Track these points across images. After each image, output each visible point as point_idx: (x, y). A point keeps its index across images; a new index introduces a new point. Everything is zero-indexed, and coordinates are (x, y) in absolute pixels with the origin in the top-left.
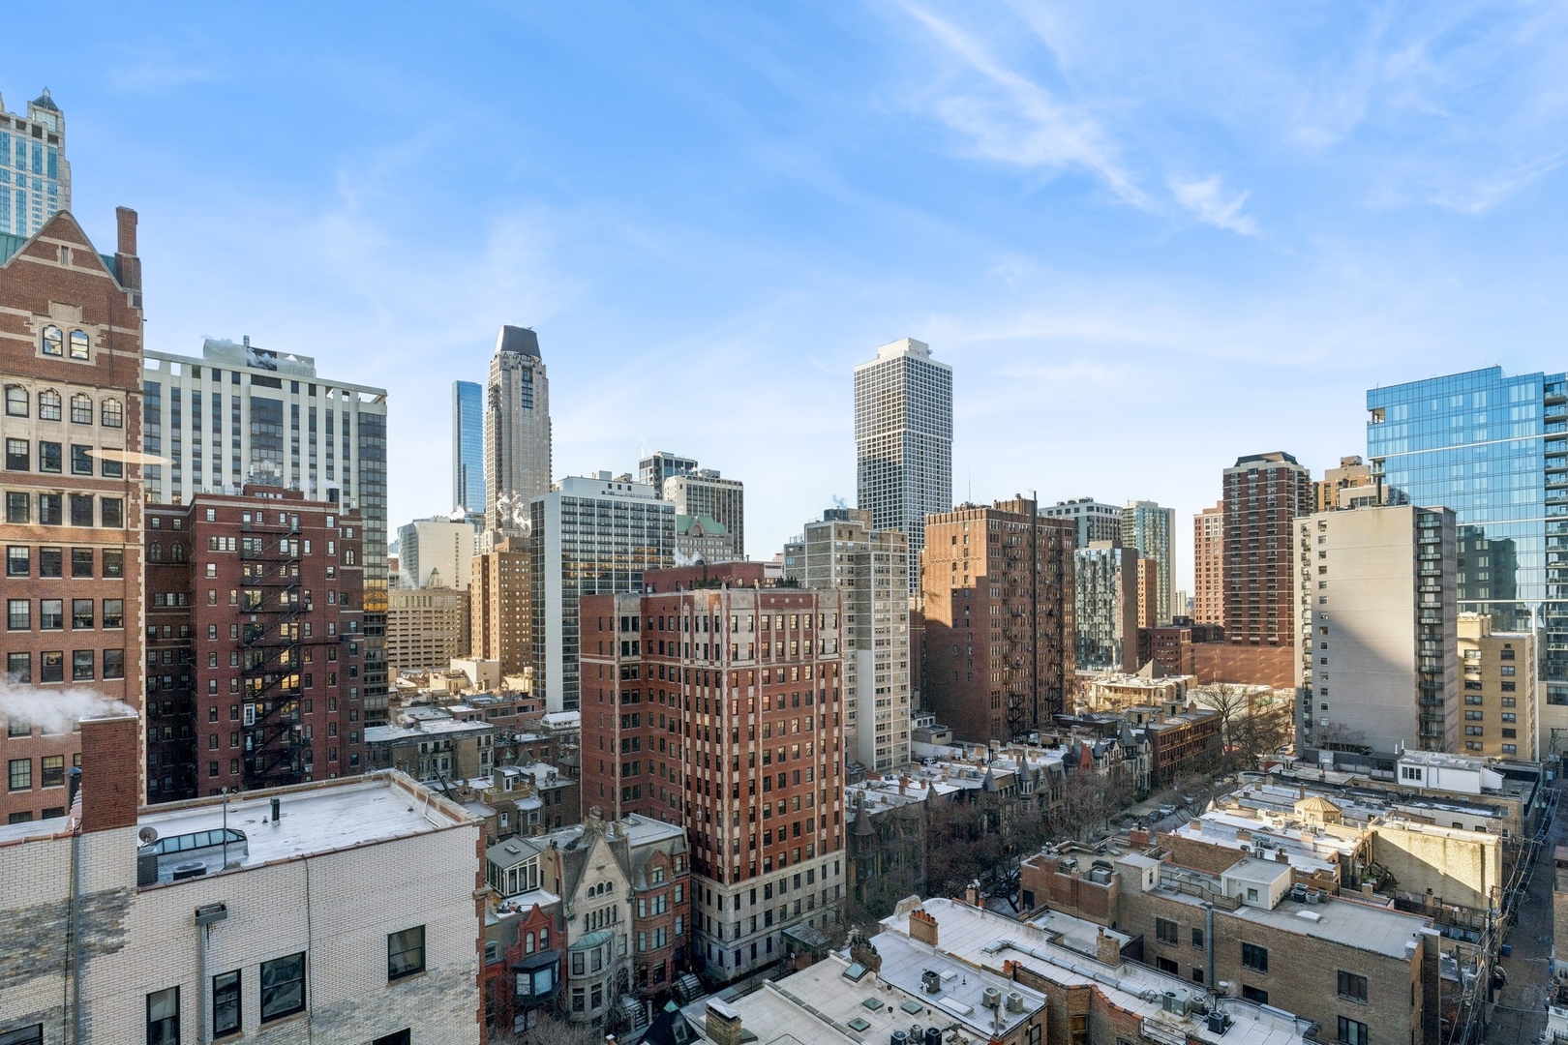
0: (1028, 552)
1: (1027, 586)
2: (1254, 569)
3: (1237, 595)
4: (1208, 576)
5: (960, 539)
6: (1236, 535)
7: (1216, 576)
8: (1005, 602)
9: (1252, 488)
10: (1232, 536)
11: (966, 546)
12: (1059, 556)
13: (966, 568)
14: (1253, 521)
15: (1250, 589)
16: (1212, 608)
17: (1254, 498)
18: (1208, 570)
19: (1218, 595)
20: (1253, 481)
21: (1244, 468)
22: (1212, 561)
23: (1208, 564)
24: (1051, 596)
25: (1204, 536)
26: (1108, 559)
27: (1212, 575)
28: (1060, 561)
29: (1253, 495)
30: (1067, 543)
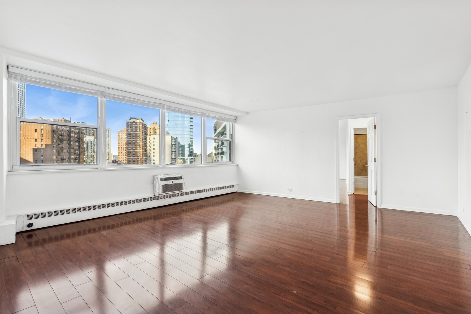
0: (67, 138)
1: (67, 149)
2: (134, 148)
3: (130, 155)
4: (121, 149)
5: (39, 131)
6: (130, 138)
7: (124, 149)
8: (59, 155)
9: (134, 126)
10: (129, 139)
11: (42, 133)
12: (79, 140)
13: (41, 141)
14: (134, 135)
15: (133, 153)
16: (122, 158)
17: (134, 129)
18: (121, 147)
19: (124, 155)
20: (134, 124)
21: (132, 120)
22: (123, 145)
23: (121, 146)
24: (76, 153)
25: (120, 138)
26: (93, 142)
27: (123, 149)
28: (79, 142)
29: (134, 128)
30: (81, 136)
